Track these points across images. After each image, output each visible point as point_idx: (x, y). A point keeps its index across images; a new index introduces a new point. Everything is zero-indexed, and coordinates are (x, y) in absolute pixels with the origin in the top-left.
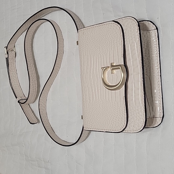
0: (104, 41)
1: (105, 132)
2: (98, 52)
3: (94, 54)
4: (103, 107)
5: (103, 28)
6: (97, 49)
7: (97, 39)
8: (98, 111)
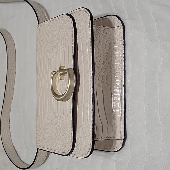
0: (57, 38)
1: (54, 153)
2: (51, 53)
3: (47, 55)
4: (52, 122)
5: (57, 23)
6: (50, 48)
7: (51, 36)
8: (47, 126)
